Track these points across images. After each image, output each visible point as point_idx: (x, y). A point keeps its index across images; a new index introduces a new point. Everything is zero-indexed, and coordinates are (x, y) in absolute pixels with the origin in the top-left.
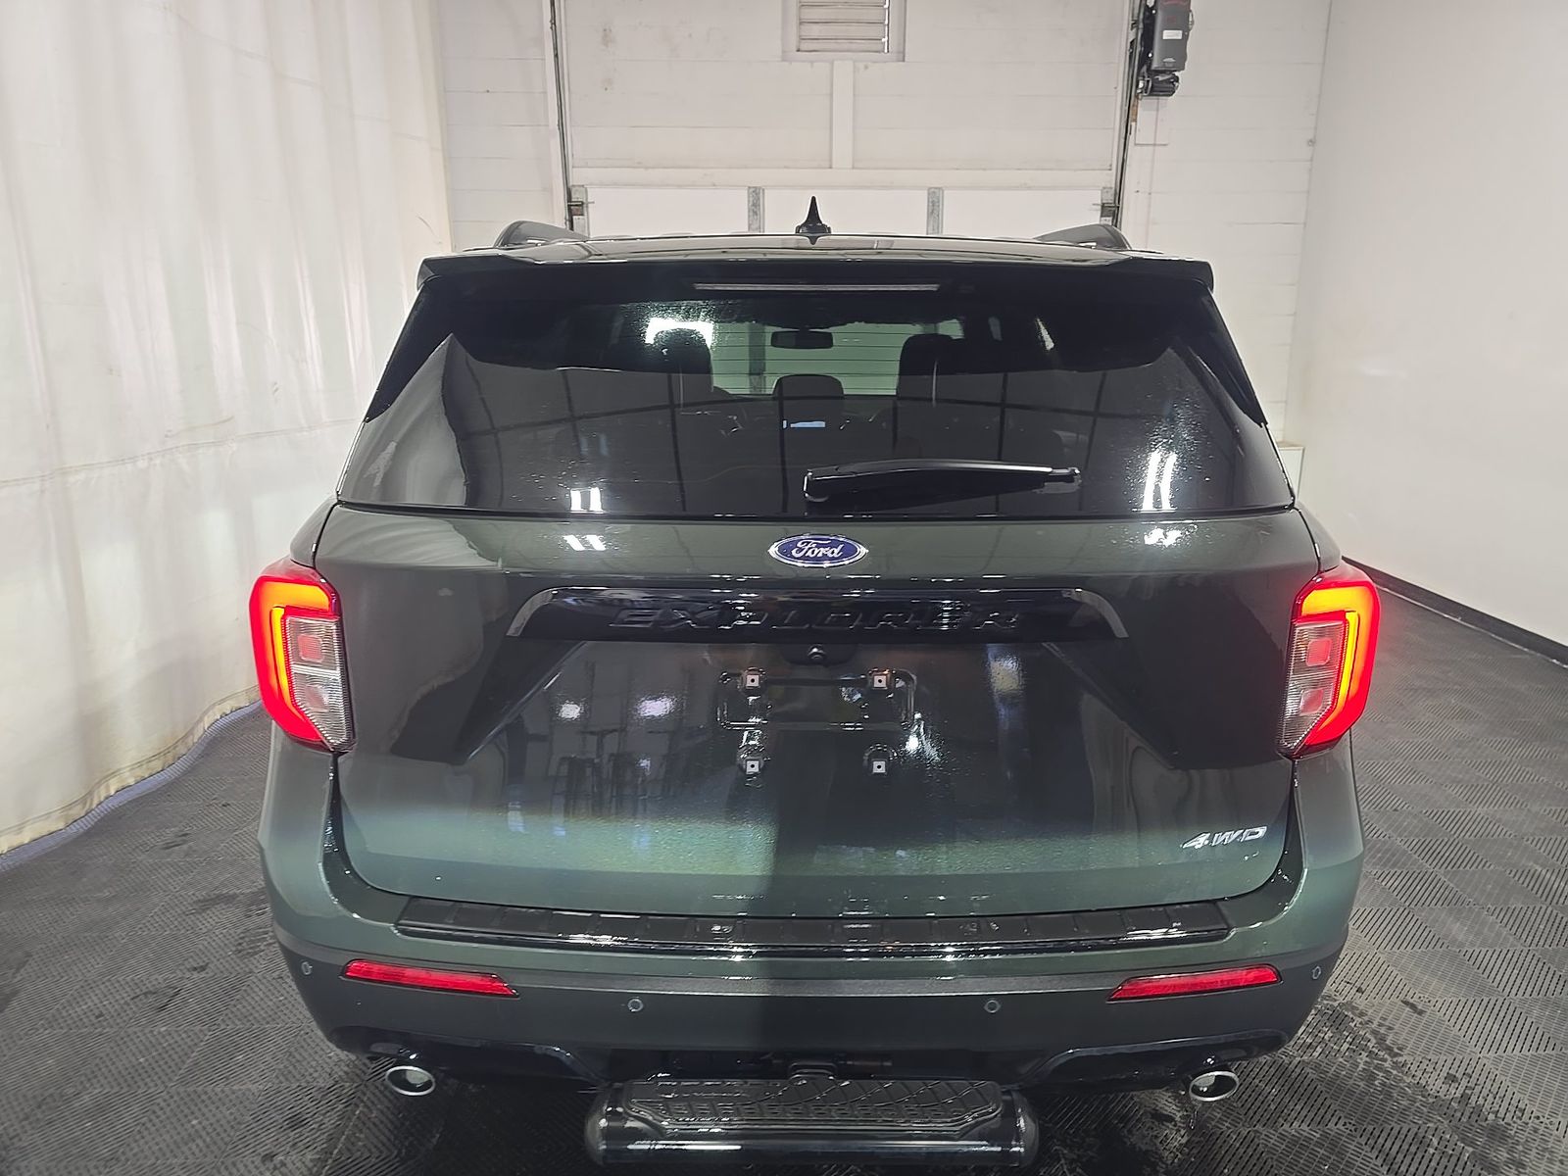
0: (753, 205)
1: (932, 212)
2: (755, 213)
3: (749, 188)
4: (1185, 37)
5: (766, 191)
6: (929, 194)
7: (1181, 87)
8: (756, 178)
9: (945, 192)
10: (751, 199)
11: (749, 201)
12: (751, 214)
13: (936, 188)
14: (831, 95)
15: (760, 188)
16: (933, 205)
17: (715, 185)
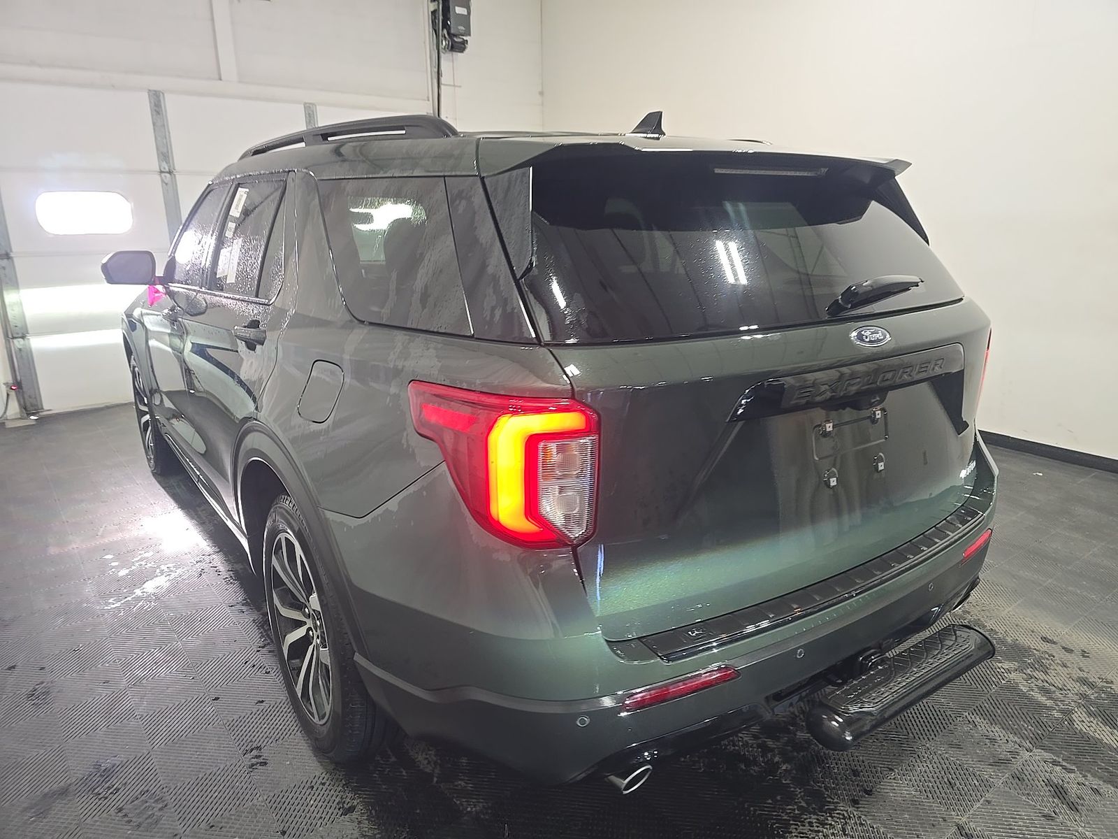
0: (156, 105)
1: (310, 122)
2: (158, 113)
3: (149, 90)
4: (469, 13)
5: (165, 95)
6: (305, 107)
7: (469, 47)
8: (156, 83)
9: (318, 107)
10: (152, 101)
11: (150, 102)
12: (155, 113)
13: (310, 104)
14: (213, 20)
15: (159, 91)
16: (310, 117)
17: (113, 86)
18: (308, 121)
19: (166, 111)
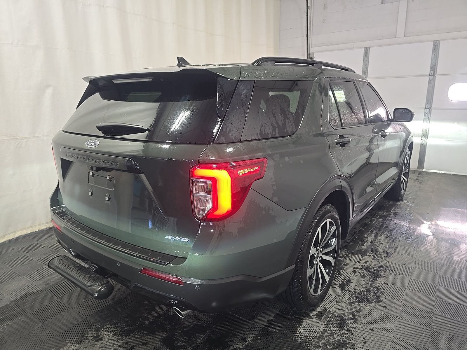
0: (366, 53)
2: (366, 56)
3: (365, 48)
5: (370, 48)
6: (434, 43)
8: (367, 44)
9: (441, 42)
10: (365, 51)
12: (365, 56)
13: (437, 41)
15: (368, 47)
16: (435, 47)
17: (354, 48)
18: (434, 49)
19: (369, 55)
